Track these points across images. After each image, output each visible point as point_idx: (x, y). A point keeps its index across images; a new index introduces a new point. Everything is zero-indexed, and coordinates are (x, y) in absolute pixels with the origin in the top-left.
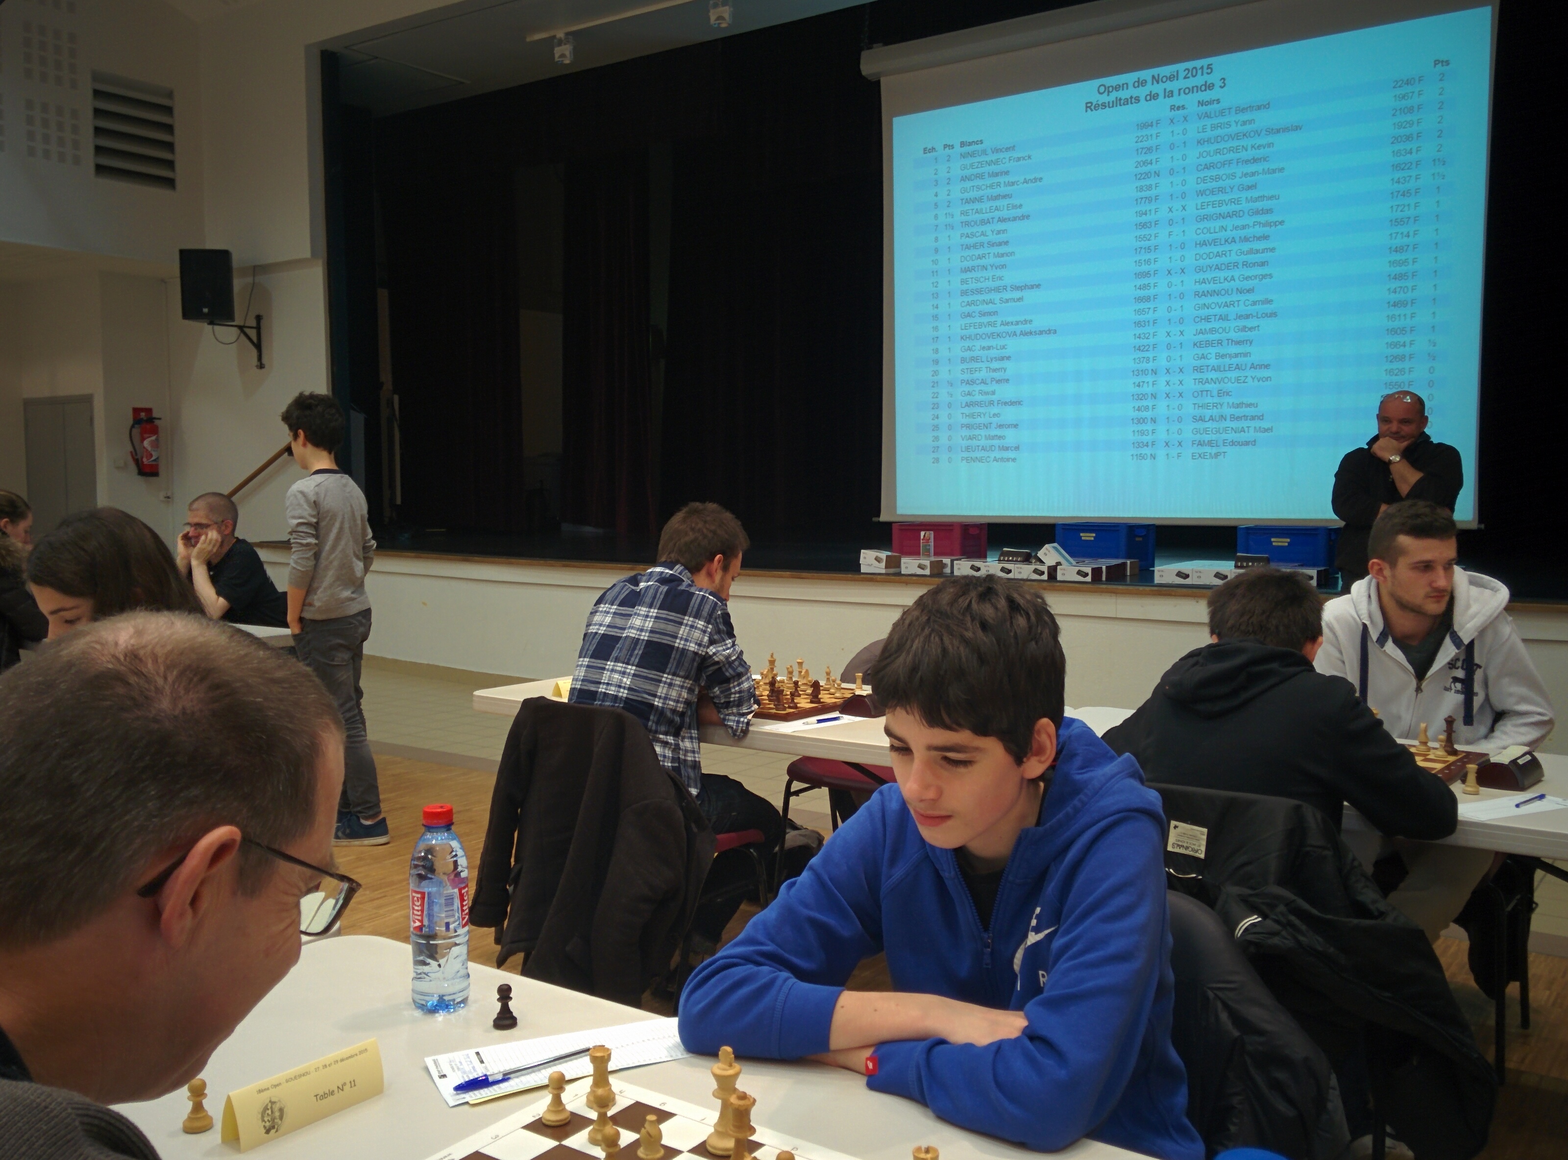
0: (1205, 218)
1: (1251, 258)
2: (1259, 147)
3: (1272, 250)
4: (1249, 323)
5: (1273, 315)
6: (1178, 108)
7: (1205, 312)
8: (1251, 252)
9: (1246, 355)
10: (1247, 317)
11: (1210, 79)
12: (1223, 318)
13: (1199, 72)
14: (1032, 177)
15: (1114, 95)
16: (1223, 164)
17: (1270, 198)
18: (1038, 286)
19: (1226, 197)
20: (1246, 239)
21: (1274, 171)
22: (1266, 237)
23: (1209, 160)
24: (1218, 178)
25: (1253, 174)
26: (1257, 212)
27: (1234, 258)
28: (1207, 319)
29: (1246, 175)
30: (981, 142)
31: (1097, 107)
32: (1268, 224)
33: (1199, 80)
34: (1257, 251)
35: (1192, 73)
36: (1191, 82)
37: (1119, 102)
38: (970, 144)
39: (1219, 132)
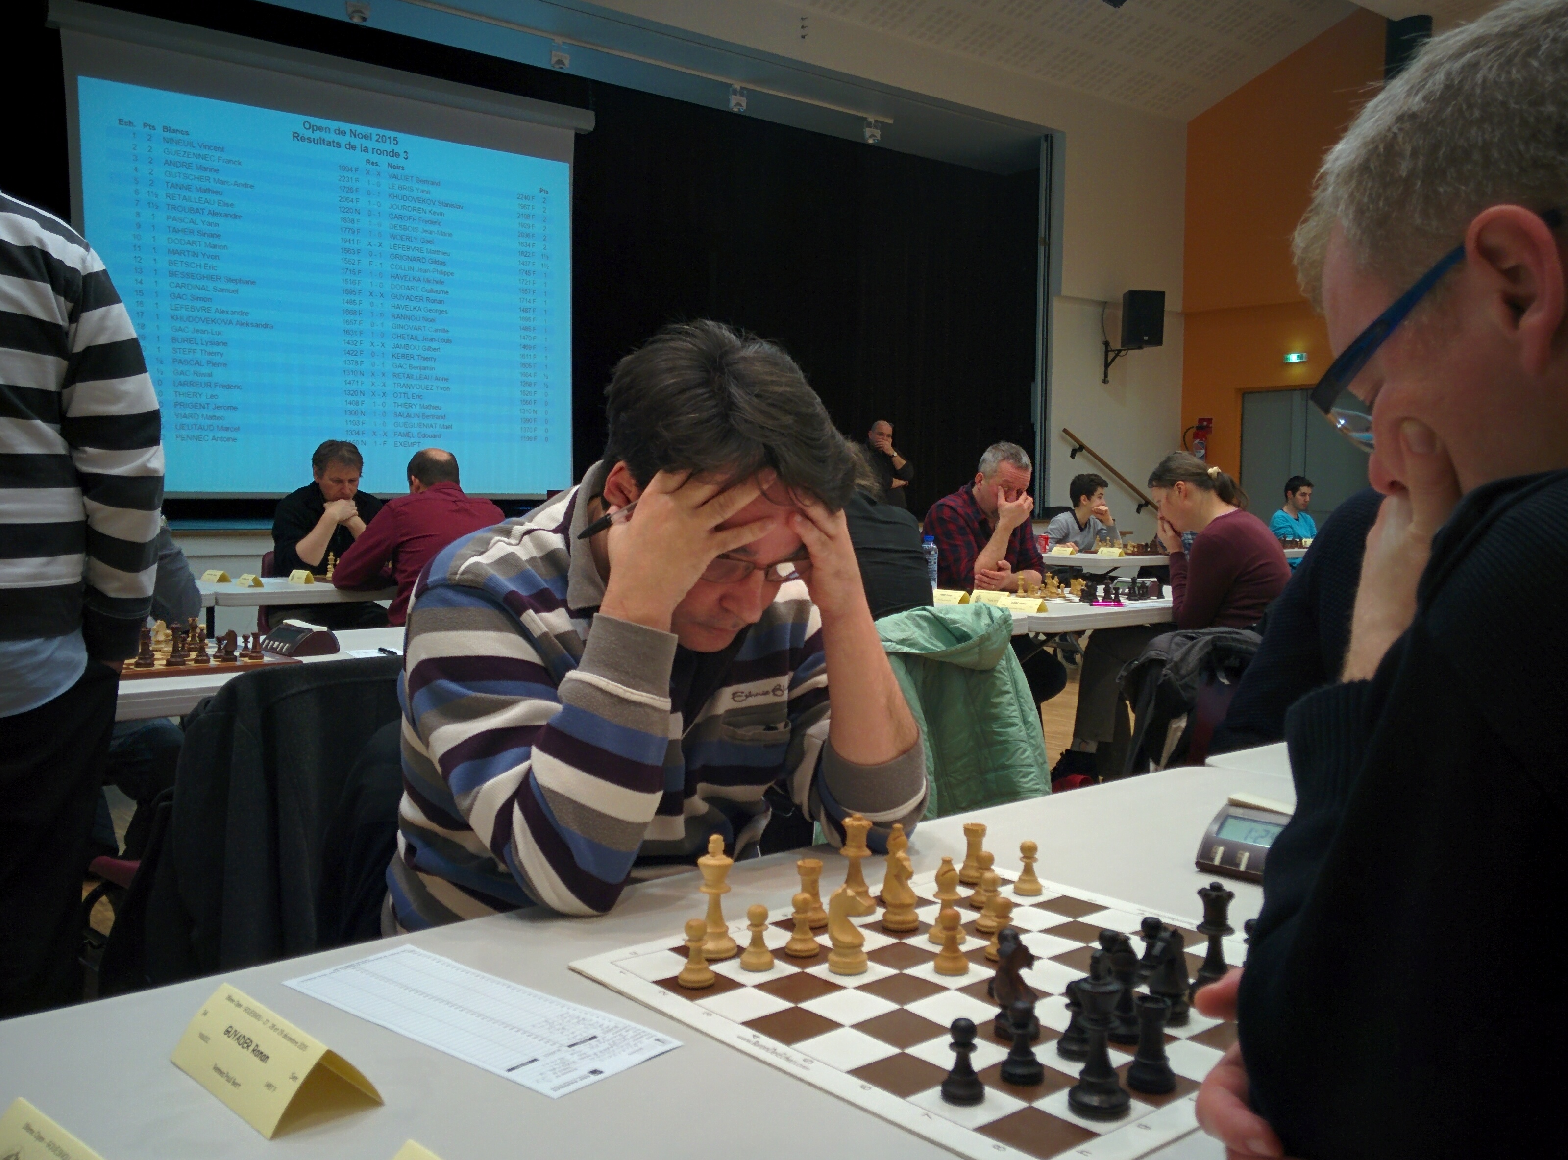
0: (397, 257)
1: (432, 296)
2: (434, 213)
3: (447, 293)
4: (434, 345)
5: (449, 341)
6: (373, 163)
7: (401, 331)
8: (431, 291)
9: (432, 369)
10: (432, 340)
11: (397, 149)
12: (413, 338)
13: (388, 140)
14: (243, 182)
15: (317, 135)
16: (409, 218)
17: (444, 254)
18: (253, 283)
19: (413, 245)
20: (428, 281)
21: (445, 234)
22: (442, 283)
23: (398, 212)
24: (405, 228)
25: (431, 232)
26: (435, 262)
27: (420, 293)
28: (402, 336)
29: (426, 231)
30: (187, 133)
31: (303, 139)
32: (443, 273)
33: (388, 147)
34: (436, 292)
35: (382, 139)
36: (381, 146)
37: (321, 141)
38: (175, 131)
39: (404, 192)
